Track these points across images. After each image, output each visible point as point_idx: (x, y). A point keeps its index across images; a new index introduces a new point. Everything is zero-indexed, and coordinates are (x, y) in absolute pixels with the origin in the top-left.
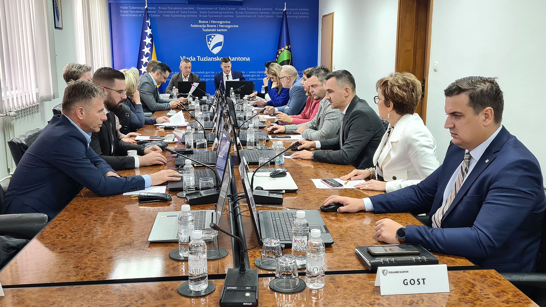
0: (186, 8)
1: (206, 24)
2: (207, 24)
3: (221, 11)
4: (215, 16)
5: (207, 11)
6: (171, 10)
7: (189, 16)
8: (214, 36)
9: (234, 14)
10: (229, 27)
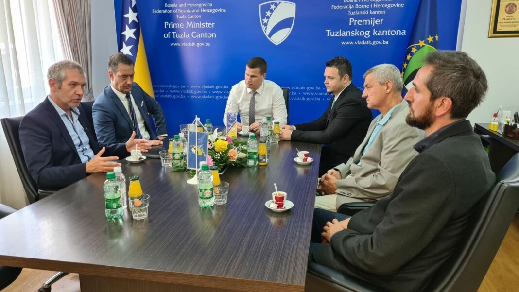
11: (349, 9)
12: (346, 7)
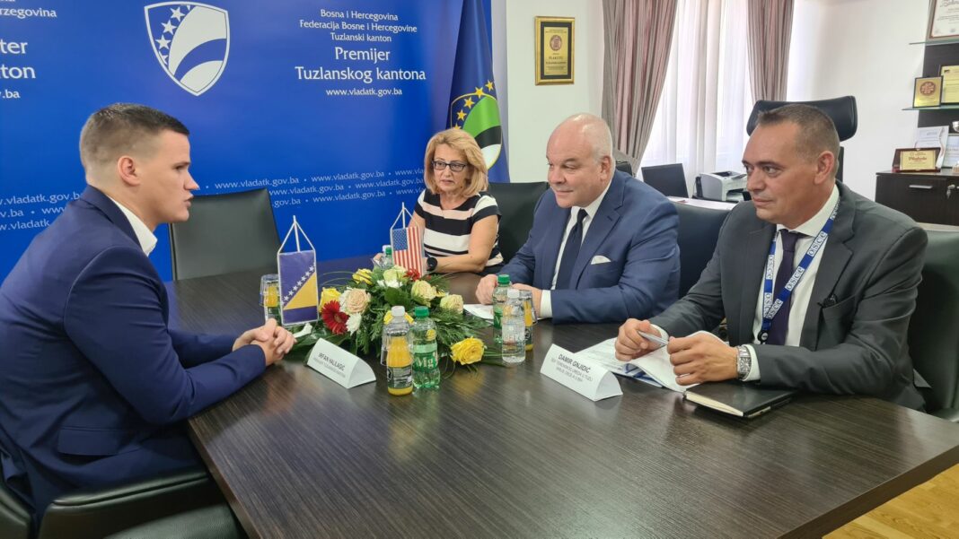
11: (331, 30)
12: (325, 26)
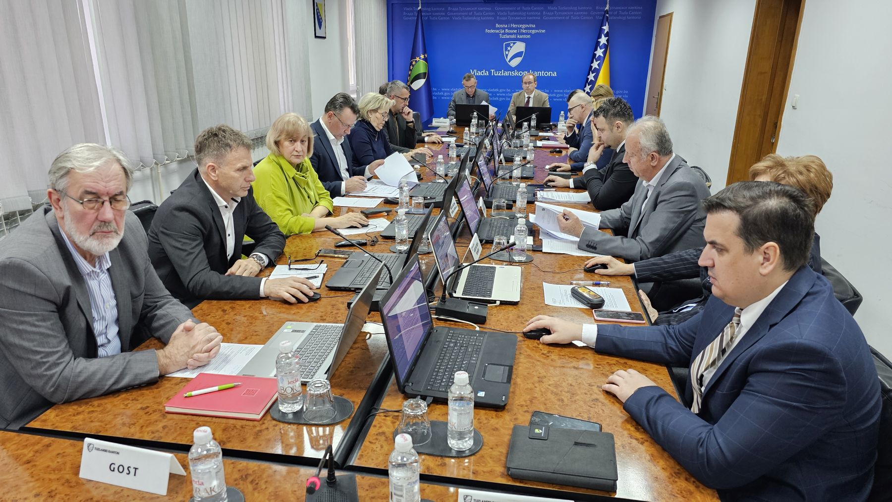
0: (481, 9)
1: (504, 29)
2: (506, 28)
3: (524, 11)
4: (517, 18)
5: (506, 11)
6: (463, 12)
7: (484, 18)
8: (514, 43)
9: (542, 16)
10: (533, 32)
